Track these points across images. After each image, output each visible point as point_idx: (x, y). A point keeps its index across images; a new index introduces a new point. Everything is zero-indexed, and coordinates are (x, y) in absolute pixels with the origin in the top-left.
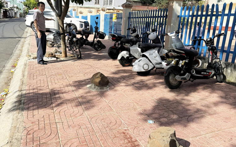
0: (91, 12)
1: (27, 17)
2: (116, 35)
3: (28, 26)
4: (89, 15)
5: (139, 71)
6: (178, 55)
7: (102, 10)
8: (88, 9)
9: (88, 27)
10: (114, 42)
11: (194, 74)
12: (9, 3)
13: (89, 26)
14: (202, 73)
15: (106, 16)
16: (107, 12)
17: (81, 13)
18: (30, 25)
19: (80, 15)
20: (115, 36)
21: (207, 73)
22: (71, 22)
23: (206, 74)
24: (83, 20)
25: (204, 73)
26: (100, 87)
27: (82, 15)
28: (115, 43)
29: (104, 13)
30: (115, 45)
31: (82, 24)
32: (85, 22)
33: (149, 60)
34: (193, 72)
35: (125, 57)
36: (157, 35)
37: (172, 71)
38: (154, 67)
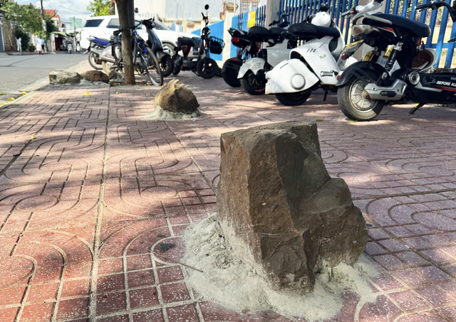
2: (242, 33)
5: (281, 92)
6: (374, 29)
7: (228, 10)
11: (416, 83)
12: (68, 26)
14: (439, 83)
15: (234, 20)
17: (190, 26)
20: (240, 33)
21: (453, 84)
23: (450, 86)
25: (443, 83)
26: (172, 113)
28: (239, 53)
30: (239, 55)
34: (414, 79)
35: (255, 72)
36: (332, 22)
37: (357, 71)
38: (320, 81)
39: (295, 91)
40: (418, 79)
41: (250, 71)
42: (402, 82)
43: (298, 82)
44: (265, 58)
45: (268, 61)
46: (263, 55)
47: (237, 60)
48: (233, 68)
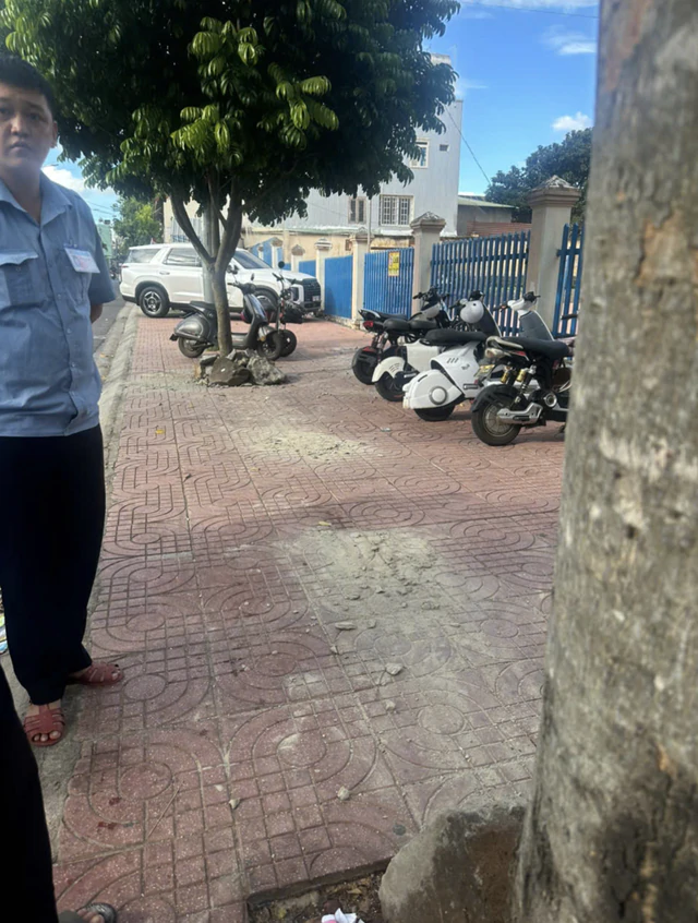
0: (325, 249)
1: (123, 270)
2: (377, 315)
3: (127, 299)
4: (320, 259)
5: (420, 407)
6: (506, 353)
7: (359, 242)
8: (318, 239)
9: (315, 299)
10: (372, 335)
11: (552, 405)
13: (319, 294)
15: (369, 259)
16: (373, 248)
17: (298, 251)
18: (133, 295)
19: (295, 261)
20: (374, 315)
22: (252, 279)
24: (301, 277)
27: (299, 259)
28: (374, 339)
29: (365, 249)
30: (375, 343)
31: (297, 289)
32: (304, 283)
33: (449, 378)
34: (552, 401)
35: (393, 375)
36: (485, 309)
37: (489, 397)
38: (463, 395)
39: (434, 406)
40: (555, 401)
41: (386, 374)
42: (536, 405)
43: (438, 395)
44: (405, 357)
45: (409, 362)
46: (402, 353)
47: (372, 350)
48: (367, 360)
